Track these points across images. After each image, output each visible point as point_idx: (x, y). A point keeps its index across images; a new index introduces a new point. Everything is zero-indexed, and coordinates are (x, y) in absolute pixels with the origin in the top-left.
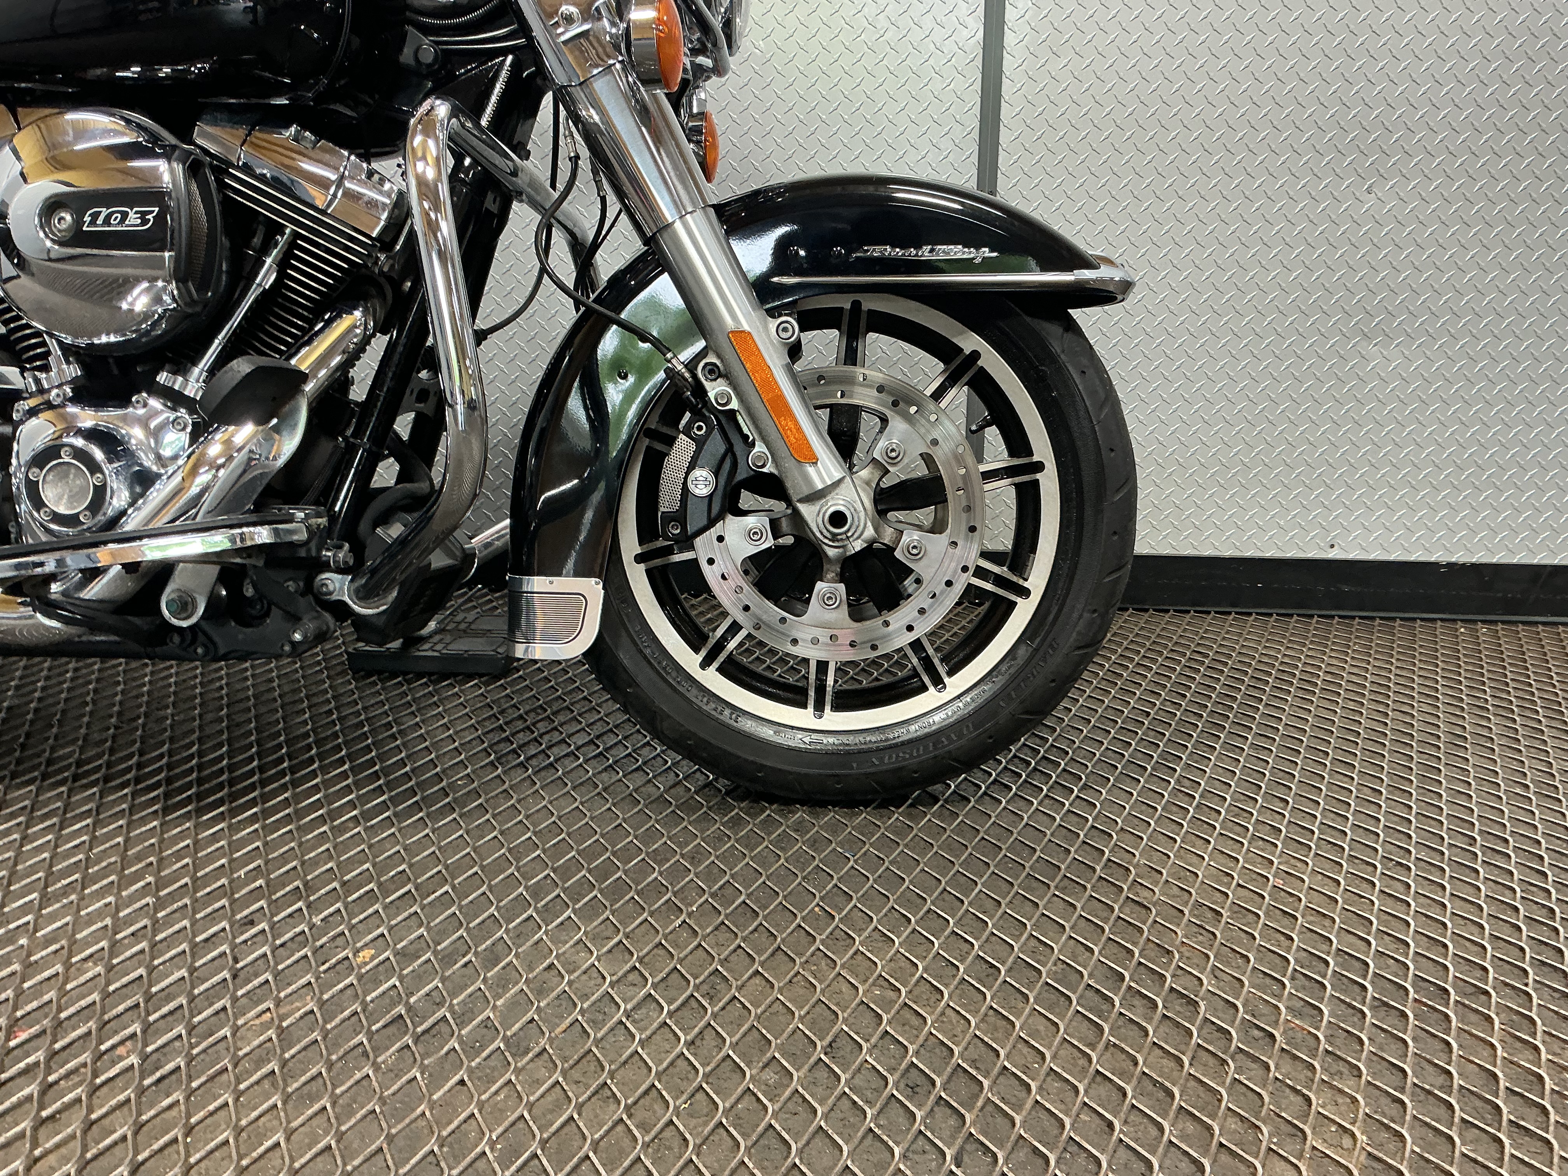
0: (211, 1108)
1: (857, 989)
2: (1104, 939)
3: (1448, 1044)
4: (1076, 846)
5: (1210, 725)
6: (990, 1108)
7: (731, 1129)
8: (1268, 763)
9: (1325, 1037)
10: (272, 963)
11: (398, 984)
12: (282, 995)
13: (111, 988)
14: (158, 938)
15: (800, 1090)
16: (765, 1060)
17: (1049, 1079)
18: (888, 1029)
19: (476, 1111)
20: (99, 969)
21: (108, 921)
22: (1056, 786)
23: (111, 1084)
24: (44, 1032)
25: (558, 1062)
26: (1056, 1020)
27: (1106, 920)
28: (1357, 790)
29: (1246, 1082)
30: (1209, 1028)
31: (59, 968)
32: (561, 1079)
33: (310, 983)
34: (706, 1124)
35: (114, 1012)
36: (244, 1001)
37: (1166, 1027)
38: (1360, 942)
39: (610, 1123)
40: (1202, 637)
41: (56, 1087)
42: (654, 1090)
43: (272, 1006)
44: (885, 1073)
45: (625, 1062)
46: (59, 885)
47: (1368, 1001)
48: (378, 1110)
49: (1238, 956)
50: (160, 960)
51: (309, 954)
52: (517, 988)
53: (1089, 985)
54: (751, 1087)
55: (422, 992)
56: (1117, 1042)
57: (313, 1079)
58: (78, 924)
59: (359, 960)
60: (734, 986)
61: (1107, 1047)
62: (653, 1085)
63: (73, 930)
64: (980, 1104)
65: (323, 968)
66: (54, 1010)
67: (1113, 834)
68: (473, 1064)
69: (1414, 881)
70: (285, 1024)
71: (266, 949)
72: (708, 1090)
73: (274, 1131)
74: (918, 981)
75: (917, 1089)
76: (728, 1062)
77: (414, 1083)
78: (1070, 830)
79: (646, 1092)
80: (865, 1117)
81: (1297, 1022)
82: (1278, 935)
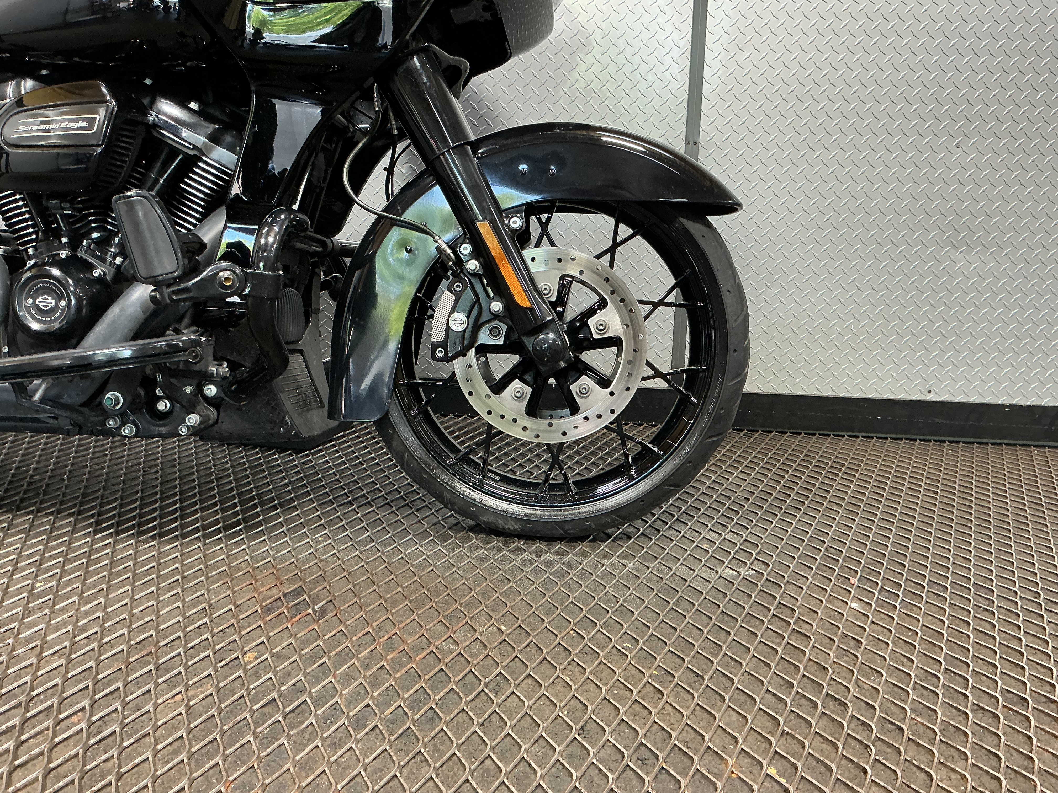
0: (136, 761)
1: (601, 689)
2: (778, 657)
3: (1029, 738)
4: (756, 593)
5: (847, 512)
6: (698, 776)
7: (511, 787)
8: (890, 538)
9: (940, 730)
10: (184, 661)
11: (273, 677)
12: (190, 683)
13: (69, 675)
14: (104, 641)
15: (561, 759)
16: (535, 737)
17: (741, 757)
18: (624, 718)
19: (326, 769)
20: (63, 661)
21: (70, 628)
22: (740, 550)
23: (65, 743)
24: (20, 704)
25: (386, 735)
26: (745, 714)
27: (779, 644)
28: (953, 558)
29: (884, 762)
30: (855, 722)
31: (34, 660)
32: (388, 748)
33: (210, 675)
34: (492, 782)
35: (71, 692)
36: (163, 686)
37: (825, 721)
38: (961, 664)
39: (423, 780)
40: (839, 453)
41: (26, 744)
42: (455, 758)
43: (183, 691)
44: (622, 749)
45: (435, 736)
46: (37, 602)
47: (969, 706)
48: (256, 766)
49: (874, 672)
50: (105, 656)
51: (211, 654)
52: (357, 683)
53: (768, 690)
54: (525, 757)
55: (291, 683)
56: (790, 731)
57: (211, 742)
58: (49, 629)
59: (246, 660)
60: (513, 685)
61: (782, 735)
62: (454, 754)
63: (45, 633)
64: (691, 773)
65: (219, 665)
66: (28, 689)
67: (782, 585)
68: (325, 735)
69: (998, 622)
70: (191, 703)
71: (181, 650)
72: (494, 758)
73: (180, 780)
74: (645, 685)
75: (645, 762)
76: (509, 738)
77: (282, 747)
78: (751, 582)
79: (449, 759)
80: (608, 781)
81: (919, 719)
82: (902, 658)
